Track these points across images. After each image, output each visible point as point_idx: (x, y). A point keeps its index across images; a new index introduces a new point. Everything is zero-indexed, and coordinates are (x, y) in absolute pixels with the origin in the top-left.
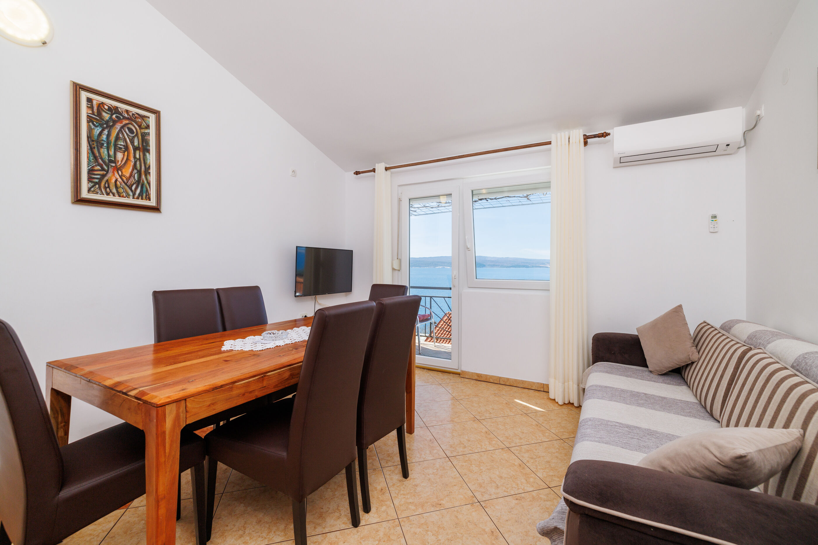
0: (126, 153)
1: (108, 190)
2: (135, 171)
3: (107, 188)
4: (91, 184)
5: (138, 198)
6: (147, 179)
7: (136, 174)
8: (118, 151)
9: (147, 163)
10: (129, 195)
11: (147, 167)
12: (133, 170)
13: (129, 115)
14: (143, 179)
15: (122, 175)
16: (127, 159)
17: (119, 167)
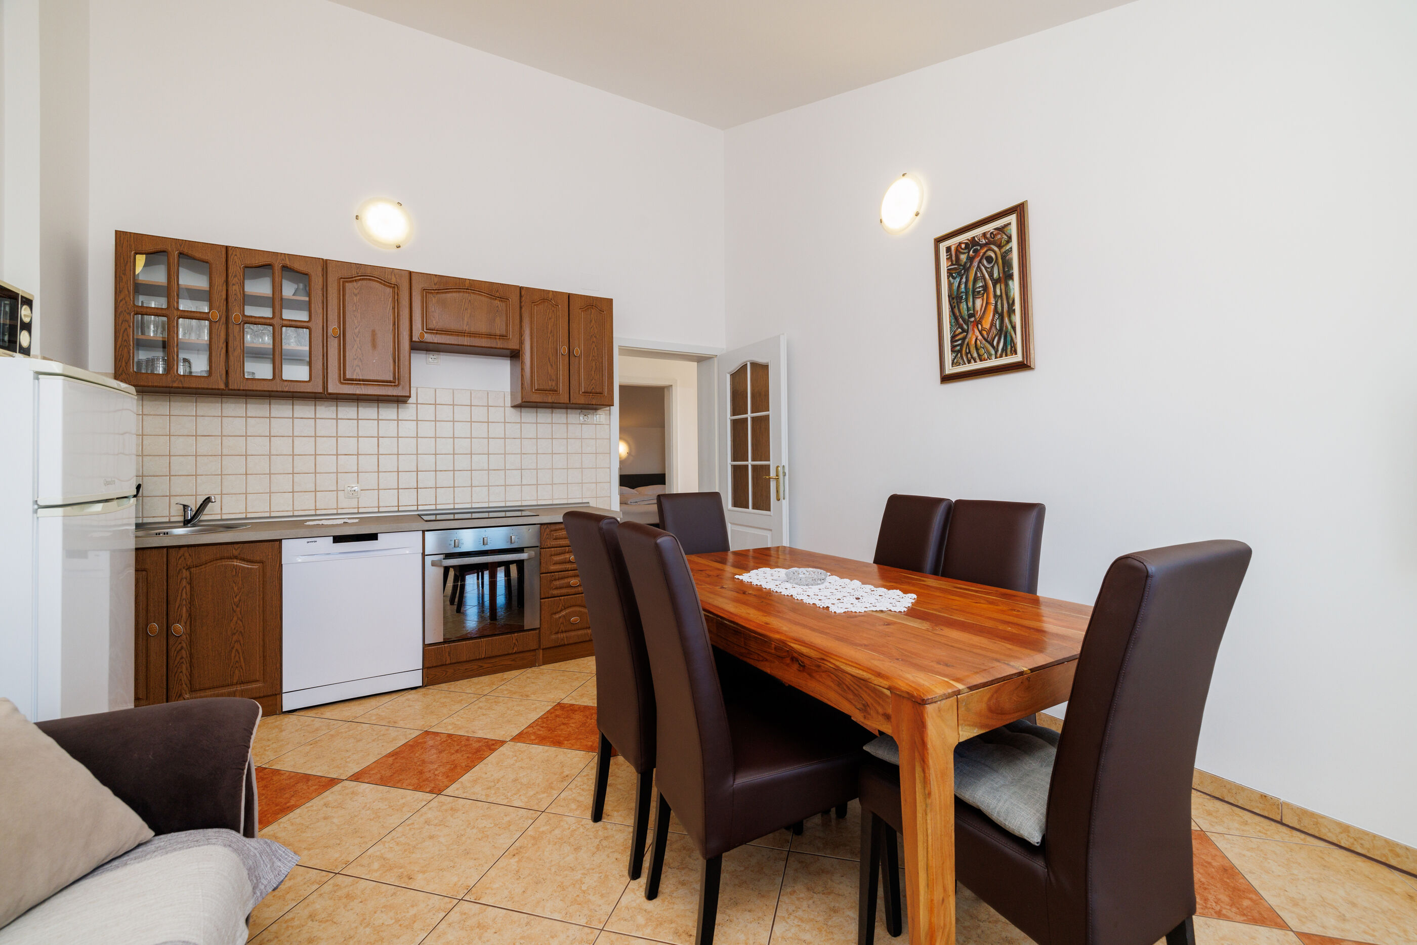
0: (985, 295)
1: (969, 356)
2: (997, 316)
3: (968, 353)
4: (954, 355)
5: (1001, 356)
6: (1011, 322)
7: (998, 320)
8: (977, 298)
9: (1010, 296)
10: (991, 355)
11: (1011, 302)
12: (994, 316)
13: (987, 238)
14: (1006, 324)
15: (982, 330)
16: (987, 303)
17: (978, 320)
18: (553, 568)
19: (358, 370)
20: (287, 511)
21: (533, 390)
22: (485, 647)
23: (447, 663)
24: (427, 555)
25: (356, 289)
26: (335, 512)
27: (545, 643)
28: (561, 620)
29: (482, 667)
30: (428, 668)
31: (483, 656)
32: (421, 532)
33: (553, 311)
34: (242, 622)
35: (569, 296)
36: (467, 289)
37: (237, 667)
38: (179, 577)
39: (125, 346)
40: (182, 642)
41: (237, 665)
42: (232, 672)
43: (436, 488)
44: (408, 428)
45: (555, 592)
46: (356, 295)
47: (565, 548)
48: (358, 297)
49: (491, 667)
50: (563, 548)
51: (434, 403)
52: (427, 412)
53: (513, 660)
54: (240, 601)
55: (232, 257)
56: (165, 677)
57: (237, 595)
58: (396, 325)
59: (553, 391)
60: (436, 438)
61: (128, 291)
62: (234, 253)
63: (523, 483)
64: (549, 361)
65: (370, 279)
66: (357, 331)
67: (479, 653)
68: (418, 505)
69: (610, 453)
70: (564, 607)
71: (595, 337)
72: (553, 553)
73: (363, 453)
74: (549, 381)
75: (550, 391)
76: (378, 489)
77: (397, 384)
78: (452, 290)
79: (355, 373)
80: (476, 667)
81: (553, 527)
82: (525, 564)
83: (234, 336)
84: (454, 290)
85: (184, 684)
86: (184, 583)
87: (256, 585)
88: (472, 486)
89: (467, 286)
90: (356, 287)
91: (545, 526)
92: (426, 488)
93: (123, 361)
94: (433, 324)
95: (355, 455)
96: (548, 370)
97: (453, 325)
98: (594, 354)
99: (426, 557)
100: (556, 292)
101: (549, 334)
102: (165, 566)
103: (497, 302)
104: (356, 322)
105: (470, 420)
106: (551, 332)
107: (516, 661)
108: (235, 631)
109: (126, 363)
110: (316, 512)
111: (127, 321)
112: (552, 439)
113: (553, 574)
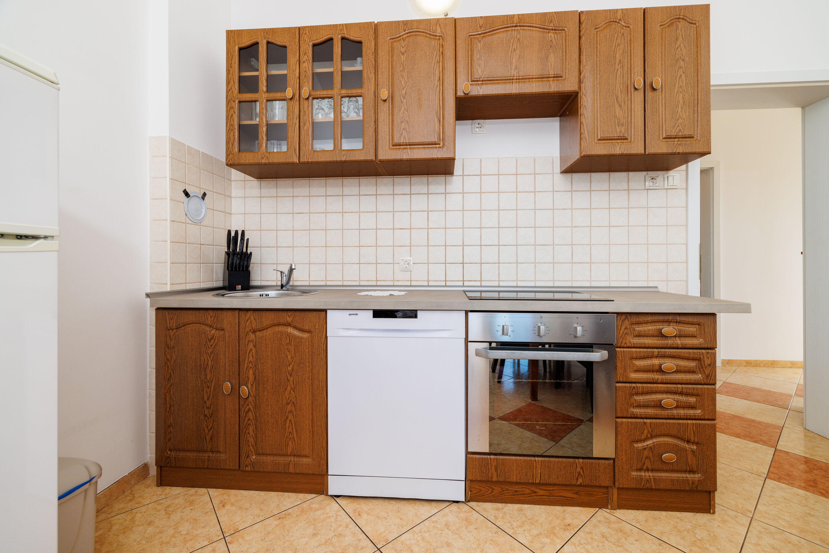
18: (634, 376)
19: (405, 133)
20: (355, 281)
21: (596, 140)
22: (539, 469)
23: (493, 480)
24: (470, 342)
25: (403, 48)
26: (391, 283)
27: (621, 482)
28: (646, 452)
29: (535, 492)
30: (471, 481)
31: (538, 481)
32: (464, 312)
33: (623, 34)
34: (294, 392)
35: (644, 13)
36: (516, 26)
37: (290, 438)
38: (247, 340)
39: (232, 130)
40: (250, 404)
41: (291, 436)
42: (286, 443)
43: (481, 263)
44: (454, 201)
45: (638, 411)
46: (403, 54)
47: (652, 350)
48: (405, 56)
49: (548, 496)
50: (649, 350)
51: (480, 174)
52: (472, 184)
53: (577, 493)
54: (293, 370)
55: (303, 36)
56: (237, 435)
57: (290, 364)
58: (442, 81)
59: (621, 139)
60: (481, 210)
61: (234, 82)
62: (304, 32)
63: (574, 261)
64: (617, 101)
65: (416, 35)
66: (403, 92)
67: (533, 476)
68: (463, 281)
69: (687, 225)
70: (651, 435)
71: (683, 60)
72: (635, 355)
73: (414, 227)
74: (617, 127)
75: (618, 139)
76: (428, 263)
77: (441, 145)
78: (498, 31)
79: (402, 138)
80: (527, 491)
81: (634, 319)
82: (595, 366)
83: (304, 112)
84: (501, 30)
85: (251, 446)
86: (251, 346)
87: (306, 356)
88: (517, 263)
89: (515, 22)
90: (403, 45)
91: (623, 317)
92: (472, 263)
93: (231, 142)
94: (479, 73)
95: (409, 229)
96: (615, 112)
97: (500, 72)
98: (681, 84)
99: (469, 343)
100: (627, 10)
101: (617, 65)
102: (237, 327)
103: (551, 35)
104: (403, 82)
105: (515, 191)
106: (620, 62)
107: (579, 495)
108: (289, 401)
109: (232, 145)
110: (377, 283)
111: (233, 108)
112: (609, 208)
113: (633, 385)
